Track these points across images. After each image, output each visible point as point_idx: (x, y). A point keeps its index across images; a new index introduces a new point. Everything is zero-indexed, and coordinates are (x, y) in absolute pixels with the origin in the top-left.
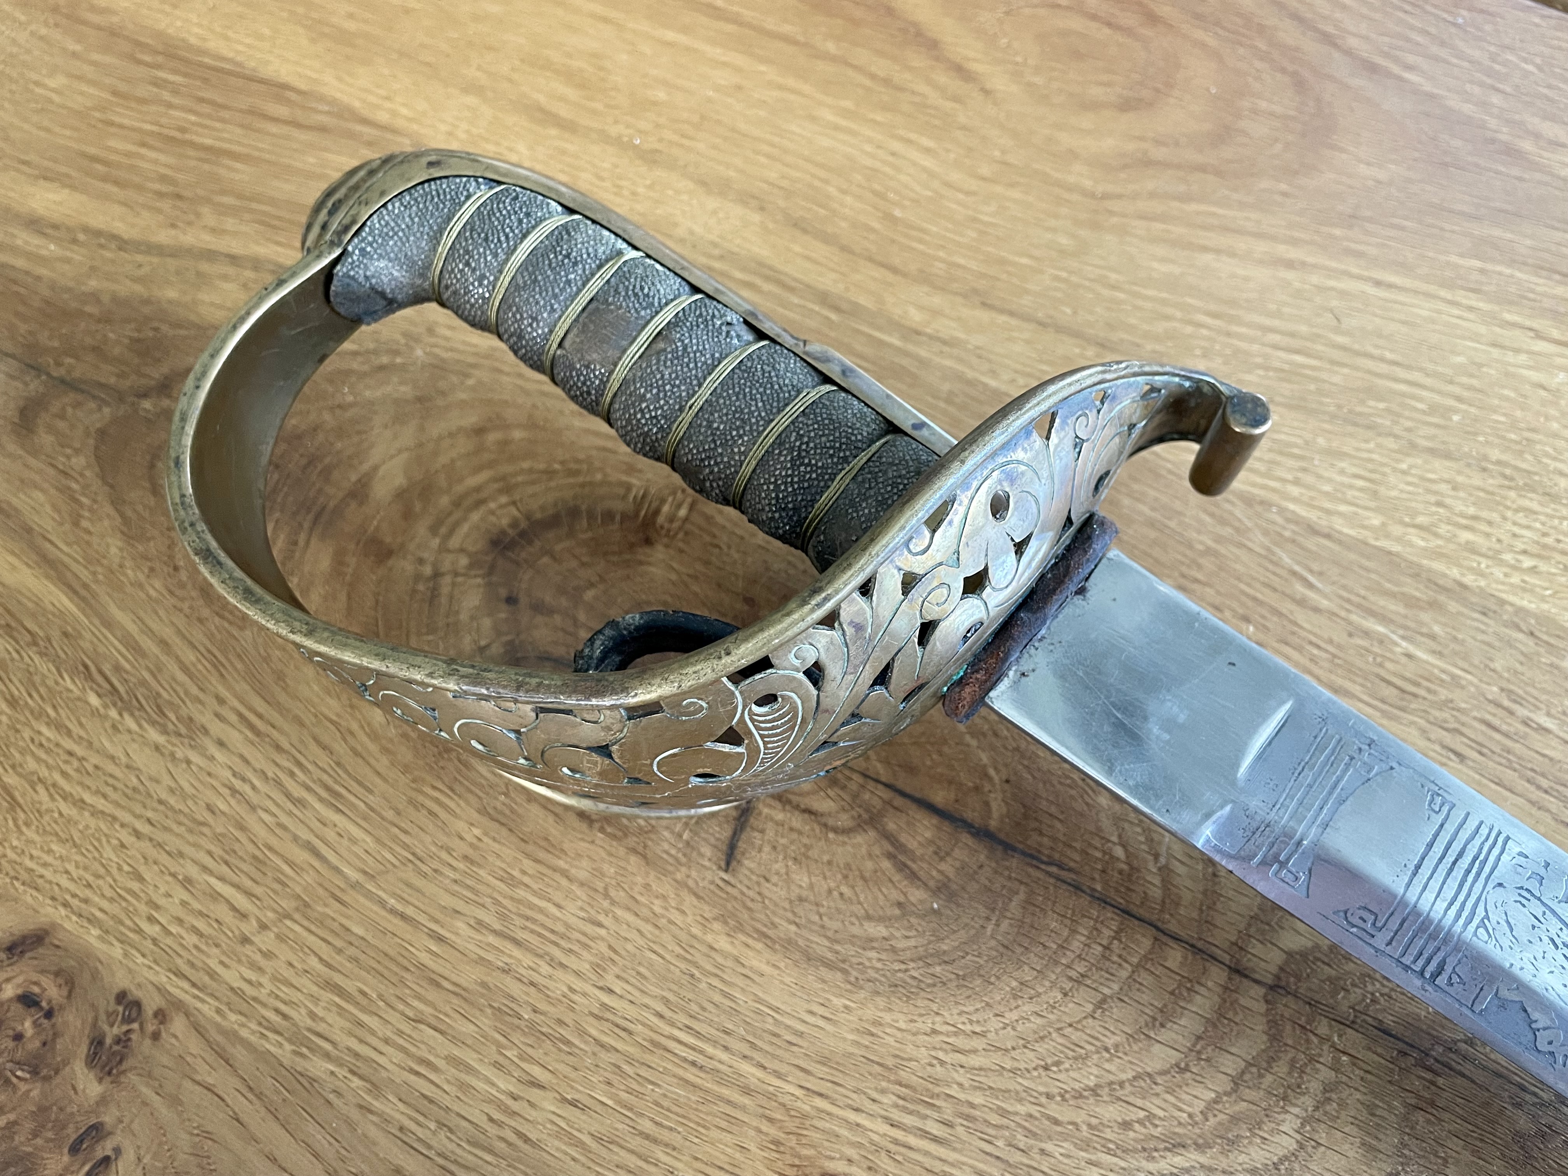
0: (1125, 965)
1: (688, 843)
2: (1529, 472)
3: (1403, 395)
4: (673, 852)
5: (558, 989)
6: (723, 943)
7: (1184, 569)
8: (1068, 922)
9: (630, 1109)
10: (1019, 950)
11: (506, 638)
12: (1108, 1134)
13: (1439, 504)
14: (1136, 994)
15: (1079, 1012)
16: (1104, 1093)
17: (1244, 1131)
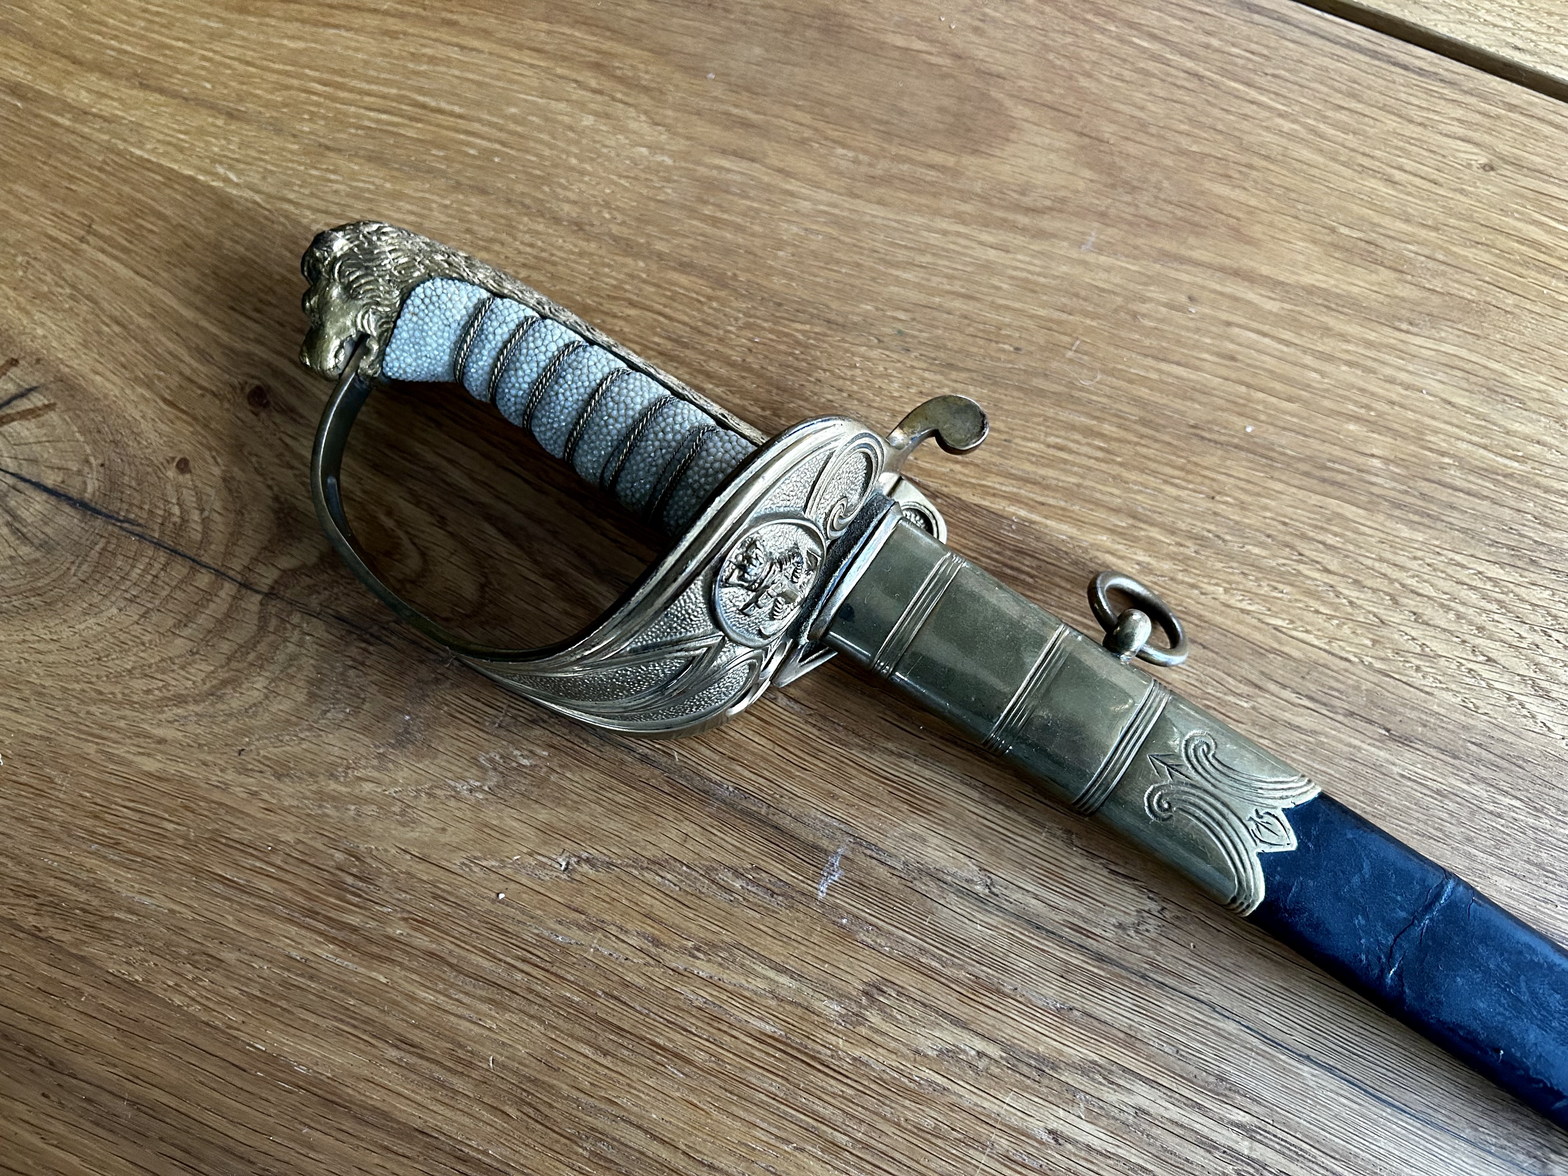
0: (166, 587)
2: (543, 201)
7: (262, 295)
8: (130, 561)
10: (91, 582)
12: (135, 698)
13: (468, 231)
14: (170, 606)
15: (128, 622)
16: (137, 672)
17: (229, 690)
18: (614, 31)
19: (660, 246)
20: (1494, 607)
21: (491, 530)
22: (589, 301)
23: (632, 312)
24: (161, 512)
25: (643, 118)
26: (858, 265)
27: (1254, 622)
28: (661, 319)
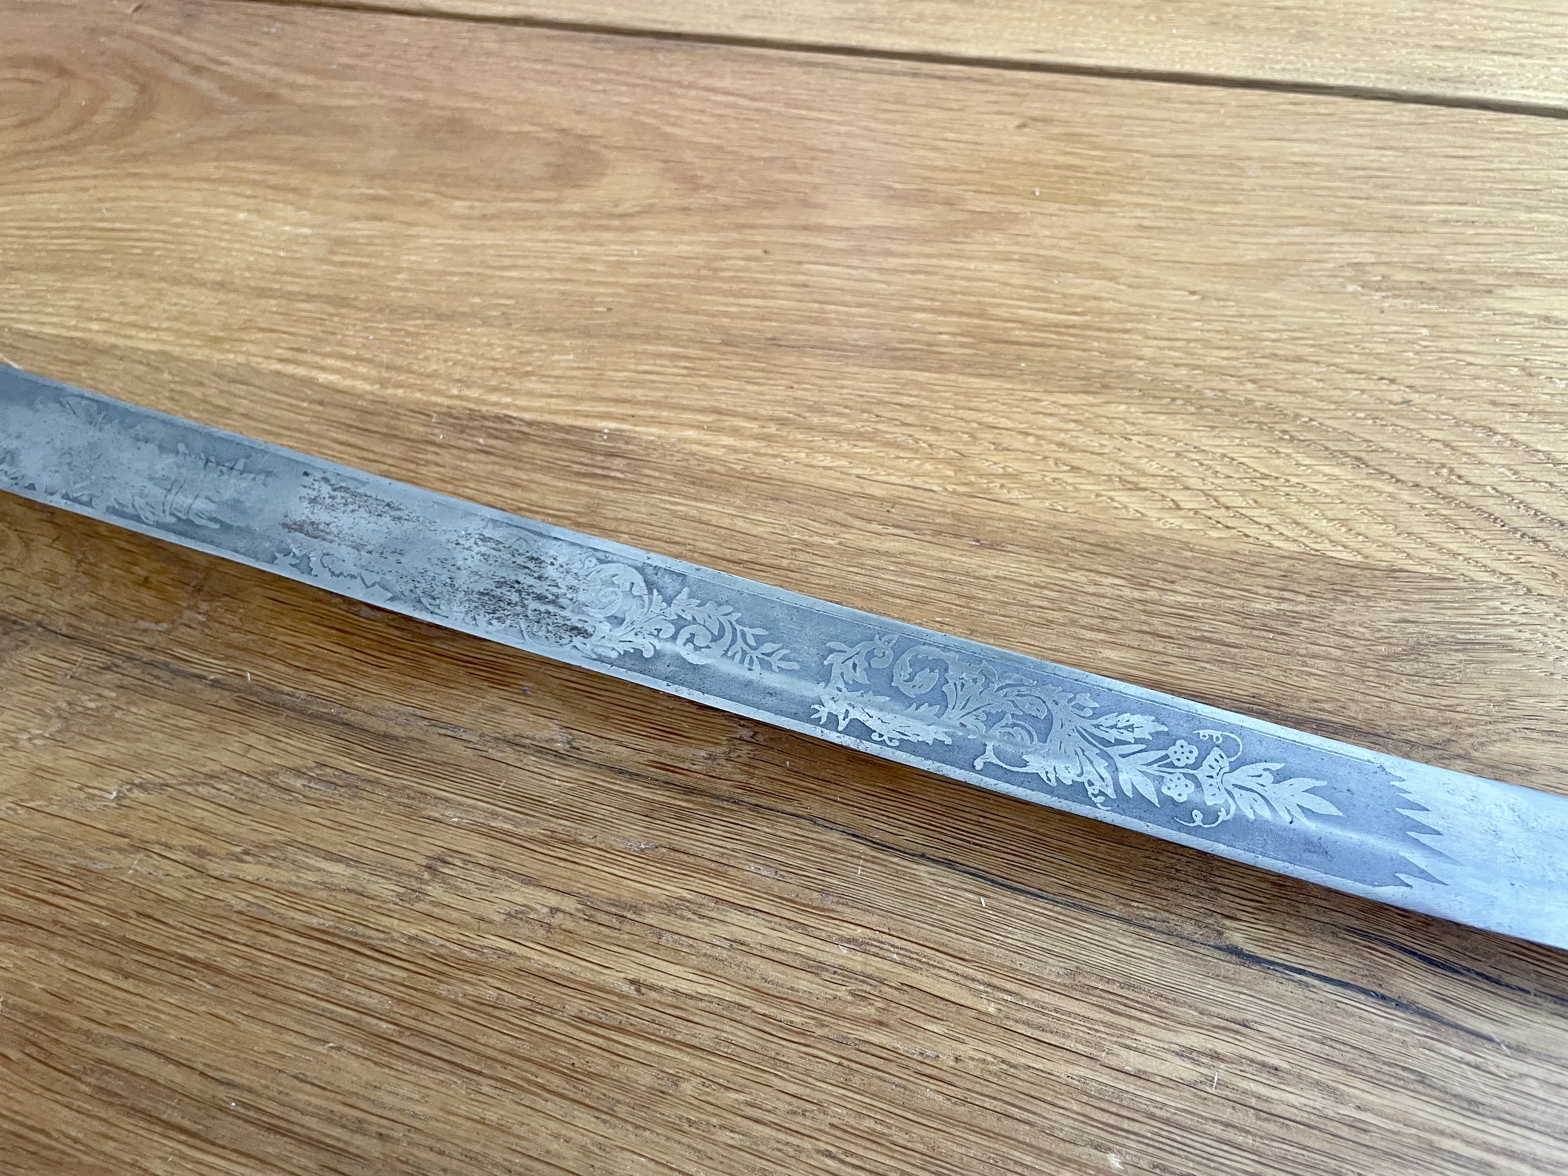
20: (1072, 426)
27: (838, 475)
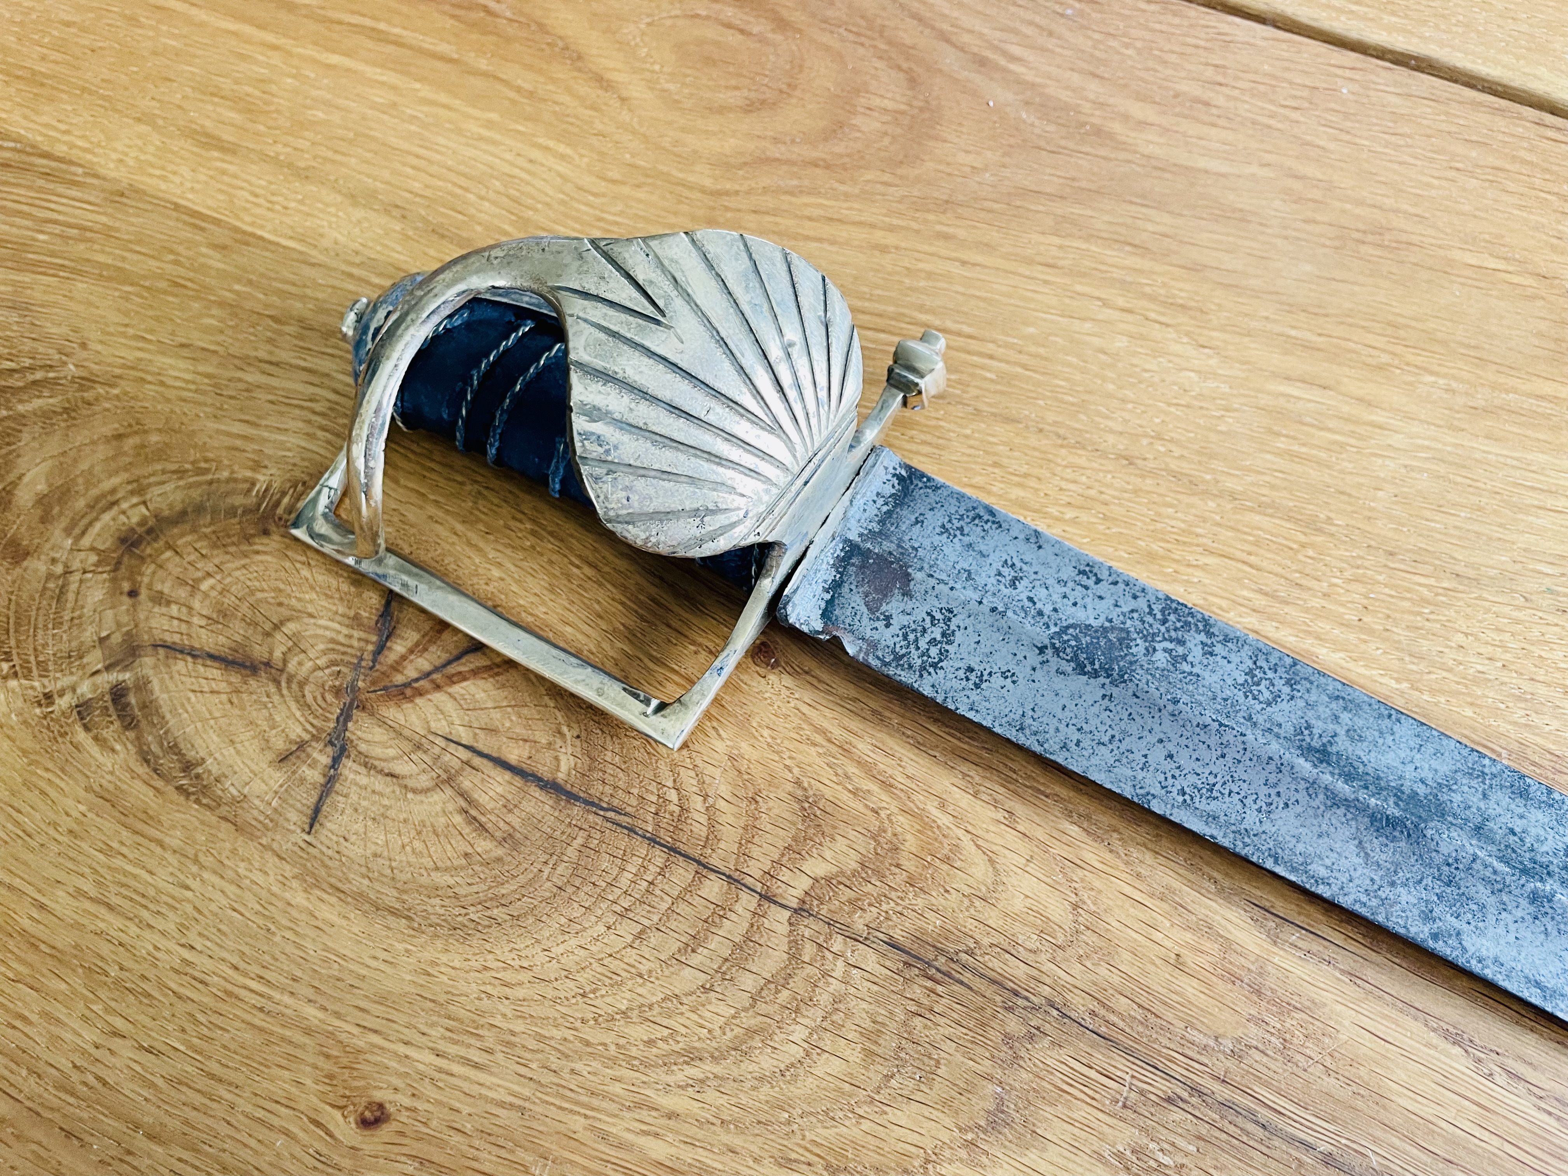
0: (666, 897)
1: (275, 810)
2: (1080, 430)
3: (975, 366)
4: (262, 818)
5: (144, 947)
6: (299, 899)
8: (618, 862)
9: (200, 1053)
10: (570, 890)
11: (125, 629)
12: (634, 1052)
13: (996, 464)
14: (673, 924)
15: (619, 943)
16: (634, 1014)
17: (757, 1042)
18: (1135, 246)
19: (1230, 484)
21: (1074, 830)
22: (1155, 547)
23: (1211, 560)
24: (654, 799)
25: (1185, 340)
26: (1480, 509)
28: (1248, 569)
